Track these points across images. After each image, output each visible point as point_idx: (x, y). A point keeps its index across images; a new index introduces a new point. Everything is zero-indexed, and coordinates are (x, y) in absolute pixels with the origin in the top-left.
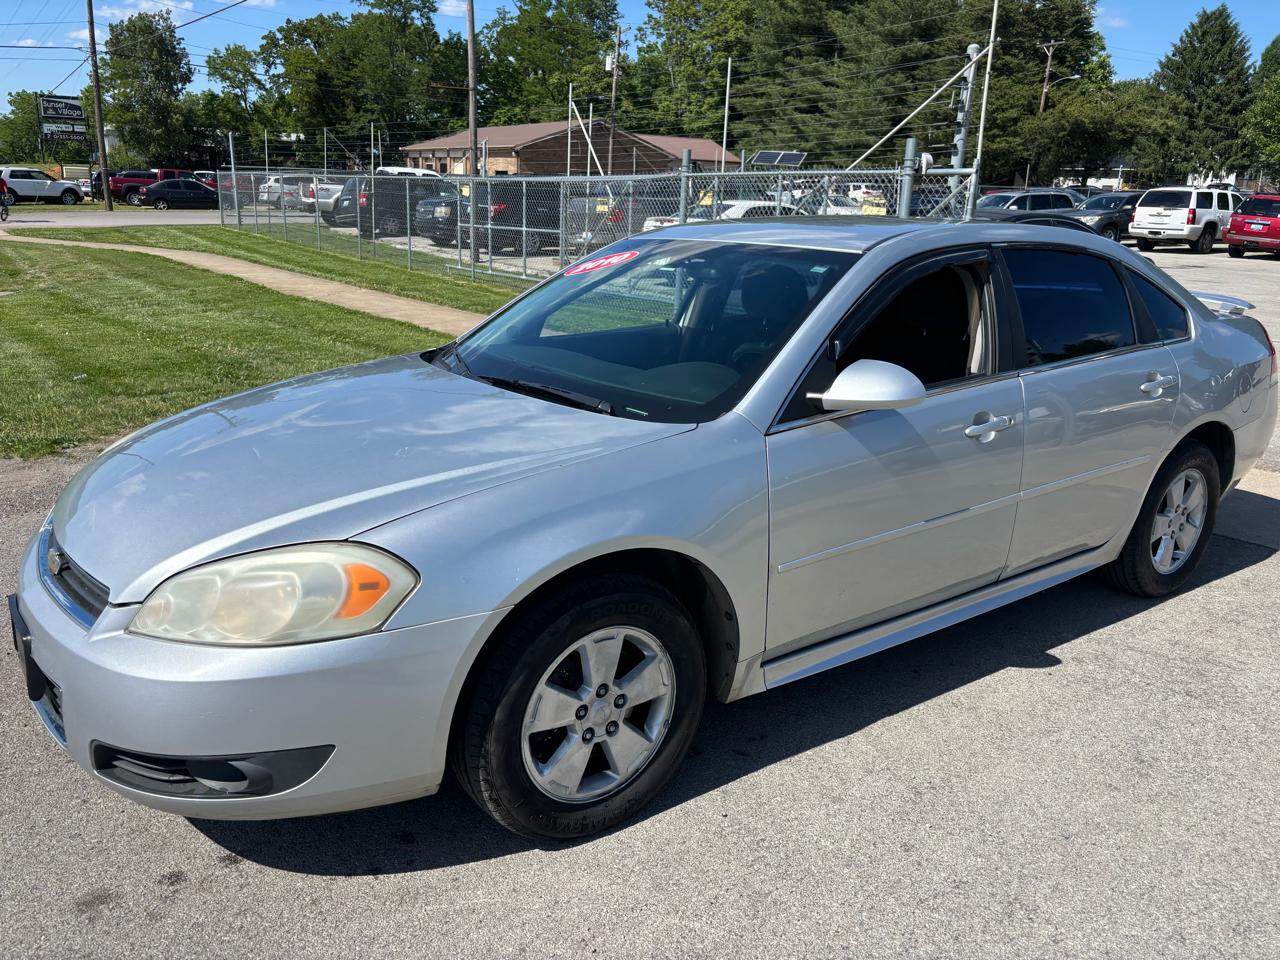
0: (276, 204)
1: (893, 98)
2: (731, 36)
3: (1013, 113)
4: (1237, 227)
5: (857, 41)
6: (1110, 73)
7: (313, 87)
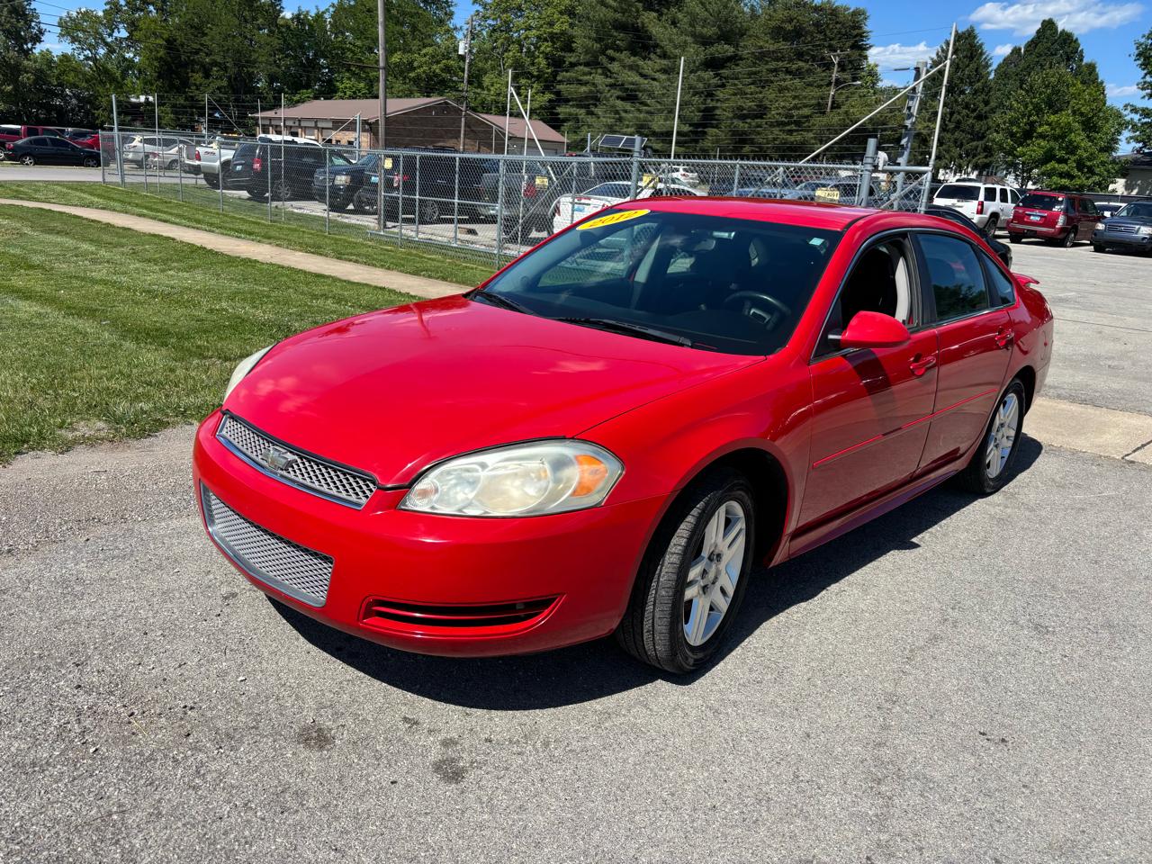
0: (140, 164)
1: (702, 93)
2: (557, 29)
3: (806, 111)
4: (1018, 217)
5: (671, 40)
6: (878, 80)
7: (162, 53)
